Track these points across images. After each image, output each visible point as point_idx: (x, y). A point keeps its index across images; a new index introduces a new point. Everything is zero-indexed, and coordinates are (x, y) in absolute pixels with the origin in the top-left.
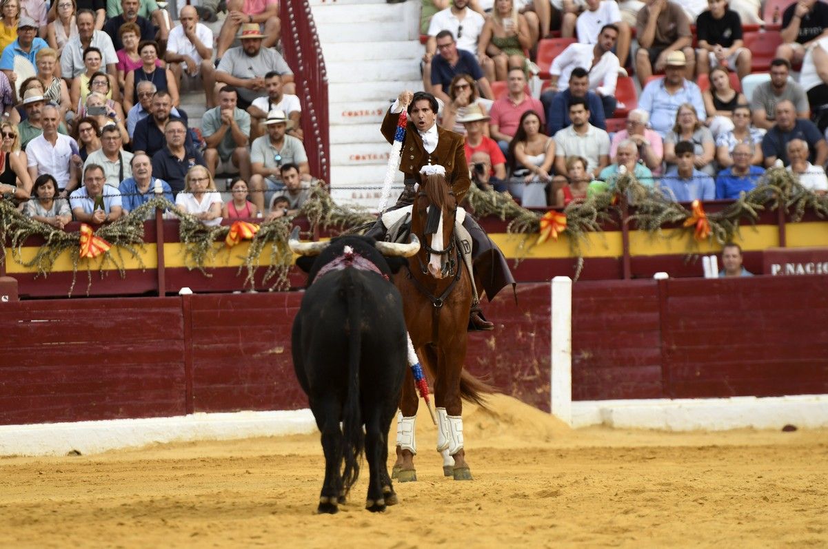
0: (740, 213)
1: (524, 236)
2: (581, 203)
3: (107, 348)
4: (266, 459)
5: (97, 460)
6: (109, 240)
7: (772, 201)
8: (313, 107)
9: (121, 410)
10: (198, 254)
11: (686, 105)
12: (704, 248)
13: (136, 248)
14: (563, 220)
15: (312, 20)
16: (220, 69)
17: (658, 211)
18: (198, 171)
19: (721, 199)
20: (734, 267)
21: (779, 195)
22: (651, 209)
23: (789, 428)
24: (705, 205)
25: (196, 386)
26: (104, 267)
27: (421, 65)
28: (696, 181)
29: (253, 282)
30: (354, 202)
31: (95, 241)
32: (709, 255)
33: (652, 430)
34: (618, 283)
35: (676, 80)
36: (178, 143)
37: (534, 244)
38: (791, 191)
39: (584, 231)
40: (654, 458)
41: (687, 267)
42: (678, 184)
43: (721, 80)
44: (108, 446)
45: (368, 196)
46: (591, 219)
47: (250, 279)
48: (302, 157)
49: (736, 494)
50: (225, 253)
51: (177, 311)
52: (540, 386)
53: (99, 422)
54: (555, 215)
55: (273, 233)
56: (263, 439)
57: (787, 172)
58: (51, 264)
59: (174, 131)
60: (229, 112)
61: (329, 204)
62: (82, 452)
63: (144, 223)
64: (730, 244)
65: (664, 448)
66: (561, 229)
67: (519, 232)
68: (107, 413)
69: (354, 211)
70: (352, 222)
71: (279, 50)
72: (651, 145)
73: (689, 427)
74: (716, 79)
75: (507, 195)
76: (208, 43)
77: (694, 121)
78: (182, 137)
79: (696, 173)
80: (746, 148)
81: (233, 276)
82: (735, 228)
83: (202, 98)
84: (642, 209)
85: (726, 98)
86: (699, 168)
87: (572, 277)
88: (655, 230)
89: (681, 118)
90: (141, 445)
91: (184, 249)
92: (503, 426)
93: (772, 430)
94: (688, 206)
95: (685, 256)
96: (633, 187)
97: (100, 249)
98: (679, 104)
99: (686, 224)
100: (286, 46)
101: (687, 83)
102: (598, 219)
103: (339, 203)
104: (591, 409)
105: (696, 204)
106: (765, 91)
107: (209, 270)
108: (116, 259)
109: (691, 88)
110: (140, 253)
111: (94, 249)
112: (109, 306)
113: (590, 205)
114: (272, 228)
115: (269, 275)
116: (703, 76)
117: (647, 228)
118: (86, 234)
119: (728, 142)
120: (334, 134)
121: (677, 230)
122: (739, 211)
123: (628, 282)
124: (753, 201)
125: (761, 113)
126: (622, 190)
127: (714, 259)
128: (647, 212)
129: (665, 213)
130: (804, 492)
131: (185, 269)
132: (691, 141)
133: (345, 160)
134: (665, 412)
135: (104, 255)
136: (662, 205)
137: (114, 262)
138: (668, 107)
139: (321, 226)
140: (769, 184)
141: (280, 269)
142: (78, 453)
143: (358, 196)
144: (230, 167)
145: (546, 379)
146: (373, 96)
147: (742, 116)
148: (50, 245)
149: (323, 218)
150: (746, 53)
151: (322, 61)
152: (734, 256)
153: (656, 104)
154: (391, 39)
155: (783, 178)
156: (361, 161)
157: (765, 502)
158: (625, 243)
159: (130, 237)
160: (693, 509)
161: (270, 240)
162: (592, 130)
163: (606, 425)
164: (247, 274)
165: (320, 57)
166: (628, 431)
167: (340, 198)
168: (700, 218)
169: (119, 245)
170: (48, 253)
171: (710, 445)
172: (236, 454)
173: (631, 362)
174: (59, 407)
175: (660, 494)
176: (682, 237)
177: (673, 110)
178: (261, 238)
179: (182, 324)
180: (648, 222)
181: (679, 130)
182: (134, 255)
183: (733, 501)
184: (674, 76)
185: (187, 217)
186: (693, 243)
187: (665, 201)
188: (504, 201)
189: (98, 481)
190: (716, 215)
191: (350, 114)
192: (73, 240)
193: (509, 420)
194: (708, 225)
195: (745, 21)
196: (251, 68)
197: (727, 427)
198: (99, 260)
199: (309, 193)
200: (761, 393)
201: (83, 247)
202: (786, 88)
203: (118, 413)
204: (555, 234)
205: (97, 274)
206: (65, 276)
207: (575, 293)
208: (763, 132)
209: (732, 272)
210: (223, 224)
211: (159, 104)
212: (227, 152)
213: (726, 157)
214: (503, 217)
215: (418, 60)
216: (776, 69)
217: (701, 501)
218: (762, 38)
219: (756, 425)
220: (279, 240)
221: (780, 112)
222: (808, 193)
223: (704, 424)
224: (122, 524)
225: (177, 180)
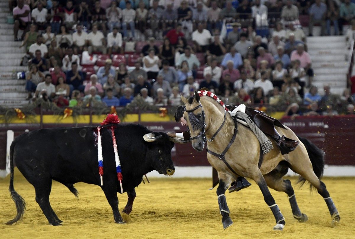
0: (127, 110)
1: (59, 116)
14: (71, 111)
28: (113, 100)
30: (4, 104)
35: (109, 68)
37: (62, 119)
39: (78, 115)
46: (80, 111)
54: (68, 110)
66: (70, 114)
67: (57, 114)
69: (4, 107)
70: (3, 110)
77: (113, 81)
82: (125, 115)
85: (122, 73)
88: (100, 115)
128: (98, 109)
129: (103, 110)
133: (2, 91)
143: (6, 102)
146: (11, 70)
155: (140, 100)
156: (7, 91)
158: (91, 119)
180: (98, 112)
187: (103, 106)
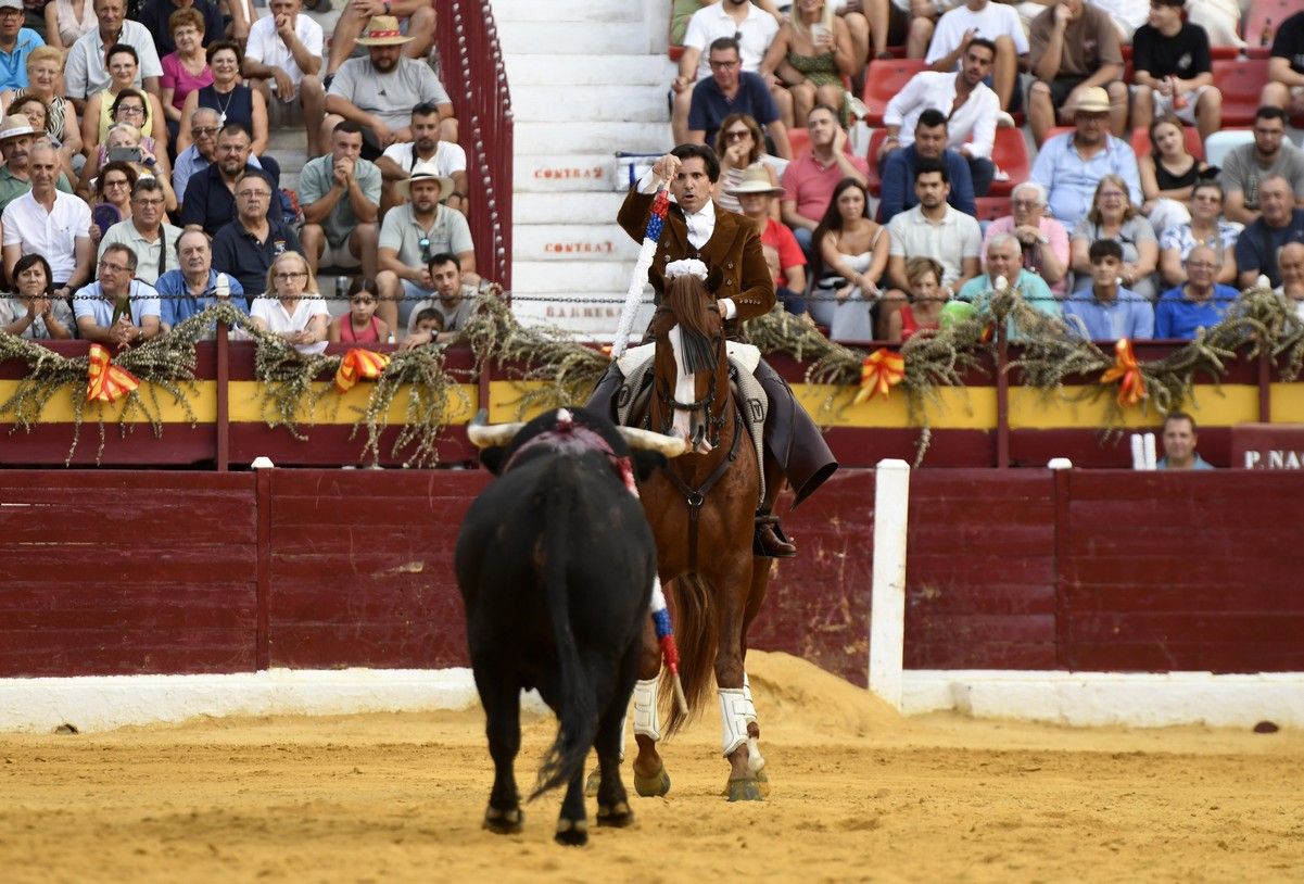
0: (1196, 363)
1: (833, 389)
2: (931, 336)
3: (127, 554)
4: (387, 750)
5: (104, 741)
6: (137, 372)
7: (1250, 345)
8: (487, 160)
9: (147, 659)
10: (285, 401)
11: (1112, 179)
12: (1133, 420)
13: (182, 387)
14: (899, 364)
15: (489, 14)
16: (333, 90)
17: (1058, 354)
18: (290, 261)
19: (1163, 339)
20: (1181, 454)
21: (1262, 335)
22: (1047, 351)
23: (1266, 728)
24: (1137, 348)
25: (274, 622)
26: (127, 419)
27: (669, 96)
28: (1123, 306)
29: (376, 452)
30: (550, 323)
31: (113, 373)
32: (1142, 431)
33: (1036, 722)
34: (987, 473)
35: (1093, 136)
36: (257, 213)
37: (850, 404)
38: (1282, 330)
39: (933, 384)
40: (1039, 769)
41: (1103, 450)
42: (1092, 311)
43: (1169, 140)
44: (123, 720)
45: (574, 314)
46: (947, 364)
47: (371, 447)
48: (465, 243)
49: (1173, 835)
50: (331, 402)
51: (247, 495)
52: (850, 642)
53: (110, 678)
54: (885, 356)
55: (412, 370)
56: (383, 715)
57: (1276, 297)
58: (39, 409)
59: (249, 192)
60: (347, 165)
61: (508, 325)
62: (79, 729)
63: (196, 347)
64: (1177, 414)
65: (1055, 753)
66: (895, 379)
67: (825, 382)
68: (124, 664)
69: (549, 337)
70: (545, 357)
71: (431, 63)
72: (1050, 244)
73: (1099, 719)
74: (1162, 138)
75: (806, 318)
76: (315, 48)
77: (1124, 205)
78: (263, 203)
79: (1123, 293)
80: (1208, 255)
81: (341, 441)
82: (1185, 388)
83: (301, 139)
84: (1031, 350)
85: (1177, 170)
86: (1128, 285)
87: (911, 462)
88: (1053, 386)
89: (1103, 200)
90: (179, 720)
91: (263, 391)
92: (787, 707)
93: (1238, 730)
94: (1109, 347)
95: (1102, 431)
96: (1018, 314)
97: (121, 387)
98: (1098, 177)
99: (1104, 379)
100: (444, 57)
101: (1113, 142)
102: (958, 366)
103: (525, 324)
104: (936, 684)
105: (1122, 345)
106: (1243, 160)
107: (303, 428)
108: (148, 405)
109: (1118, 149)
110: (189, 397)
111: (111, 387)
112: (133, 483)
113: (944, 340)
114: (411, 361)
115: (404, 440)
116: (1141, 131)
117: (1040, 383)
118: (98, 362)
119: (1180, 242)
120: (520, 207)
121: (1090, 389)
122: (1193, 359)
123: (1003, 473)
124: (1217, 344)
125: (1236, 196)
126: (1000, 318)
127: (1150, 438)
128: (1040, 357)
129: (1069, 358)
130: (1286, 835)
131: (264, 425)
132: (1117, 239)
133: (538, 252)
134: (1059, 692)
135: (128, 396)
136: (1065, 345)
137: (144, 410)
138: (1081, 180)
139: (494, 360)
140: (1245, 316)
141: (422, 430)
142: (73, 730)
143: (557, 312)
144: (345, 256)
145: (862, 631)
146: (588, 145)
147: (1208, 201)
148: (37, 378)
149: (498, 347)
150: (1214, 95)
151: (505, 83)
152: (1183, 435)
153: (1059, 176)
154: (622, 51)
155: (1269, 306)
156: (564, 254)
157: (1221, 850)
158: (1002, 407)
159: (172, 369)
160: (1101, 858)
161: (407, 381)
162: (952, 214)
163: (959, 711)
164: (368, 438)
165: (502, 77)
166: (997, 722)
167: (526, 316)
168: (1128, 369)
169: (154, 382)
170: (34, 391)
171: (1133, 751)
172: (337, 741)
173: (1004, 606)
174: (43, 651)
175: (1044, 831)
176: (1096, 400)
177: (1090, 185)
178: (392, 378)
179: (254, 518)
180: (1041, 372)
181: (1097, 219)
182: (178, 399)
183: (1168, 847)
184: (1089, 129)
185: (270, 338)
186: (1115, 410)
187: (1070, 339)
188: (801, 330)
189: (104, 778)
190: (1153, 365)
191: (548, 174)
192: (75, 371)
193: (798, 698)
194: (1142, 382)
195: (1214, 42)
196: (383, 93)
197: (1161, 720)
198: (119, 406)
199: (475, 305)
200: (1221, 667)
201: (93, 383)
202: (1279, 154)
203: (142, 663)
204: (885, 388)
205: (115, 429)
206: (62, 431)
207: (915, 489)
208: (1238, 228)
209: (1179, 462)
210: (328, 352)
211: (228, 148)
212: (341, 231)
213: (1174, 267)
214: (799, 357)
215: (664, 89)
216: (1263, 123)
217: (1114, 846)
218: (1241, 70)
219: (1210, 720)
220: (422, 382)
221: (1266, 196)
223: (1123, 715)
224: (141, 852)
225: (254, 277)
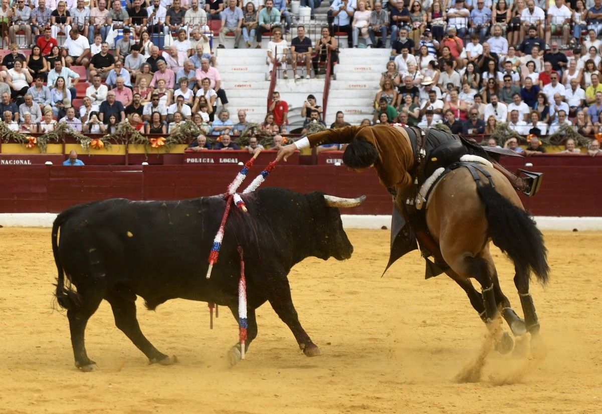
38: (4, 131)
222: (11, 132)
